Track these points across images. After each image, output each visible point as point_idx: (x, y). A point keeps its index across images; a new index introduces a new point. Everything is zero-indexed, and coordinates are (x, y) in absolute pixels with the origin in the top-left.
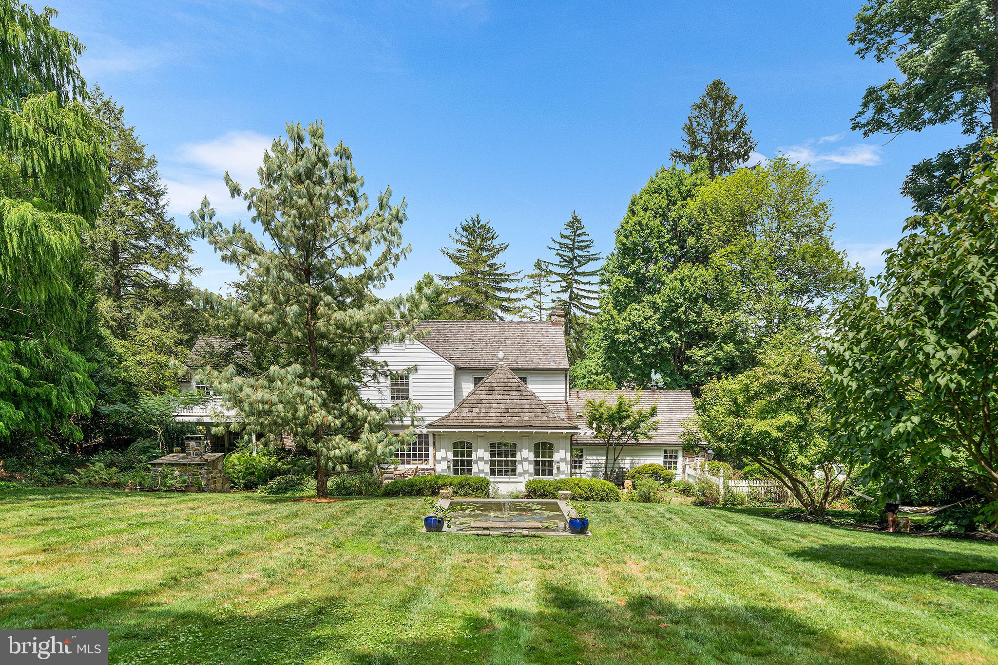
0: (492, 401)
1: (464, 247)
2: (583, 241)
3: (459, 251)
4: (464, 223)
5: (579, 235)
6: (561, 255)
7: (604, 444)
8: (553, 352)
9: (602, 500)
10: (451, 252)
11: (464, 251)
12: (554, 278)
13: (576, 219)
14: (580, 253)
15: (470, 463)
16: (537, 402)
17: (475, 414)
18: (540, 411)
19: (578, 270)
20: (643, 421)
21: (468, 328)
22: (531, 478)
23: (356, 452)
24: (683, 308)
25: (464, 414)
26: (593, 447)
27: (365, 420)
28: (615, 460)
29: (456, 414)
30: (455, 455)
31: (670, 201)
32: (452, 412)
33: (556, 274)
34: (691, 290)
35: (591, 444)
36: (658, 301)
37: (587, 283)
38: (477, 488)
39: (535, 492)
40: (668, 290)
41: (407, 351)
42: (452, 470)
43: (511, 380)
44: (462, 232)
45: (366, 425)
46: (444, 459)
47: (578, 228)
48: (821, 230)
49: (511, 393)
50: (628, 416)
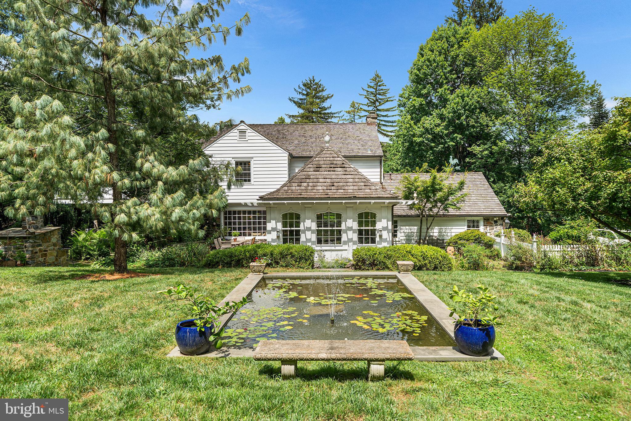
0: (320, 177)
1: (304, 97)
2: (382, 90)
3: (301, 99)
4: (304, 81)
5: (380, 86)
6: (368, 98)
7: (418, 216)
8: (370, 144)
9: (435, 268)
10: (296, 100)
11: (304, 99)
12: (363, 113)
13: (377, 76)
14: (380, 97)
15: (298, 233)
16: (360, 177)
17: (303, 188)
18: (363, 184)
19: (378, 108)
20: (452, 194)
21: (302, 128)
22: (355, 247)
23: (148, 217)
24: (464, 117)
25: (294, 188)
26: (406, 219)
27: (159, 178)
28: (428, 229)
29: (286, 188)
30: (285, 225)
31: (449, 45)
32: (282, 187)
33: (364, 110)
34: (470, 103)
35: (404, 216)
36: (445, 113)
37: (385, 116)
38: (301, 258)
39: (364, 261)
40: (453, 104)
41: (249, 141)
42: (282, 240)
43: (336, 159)
44: (303, 87)
45: (160, 183)
46: (274, 229)
47: (379, 81)
48: (565, 59)
49: (336, 169)
50: (441, 190)
